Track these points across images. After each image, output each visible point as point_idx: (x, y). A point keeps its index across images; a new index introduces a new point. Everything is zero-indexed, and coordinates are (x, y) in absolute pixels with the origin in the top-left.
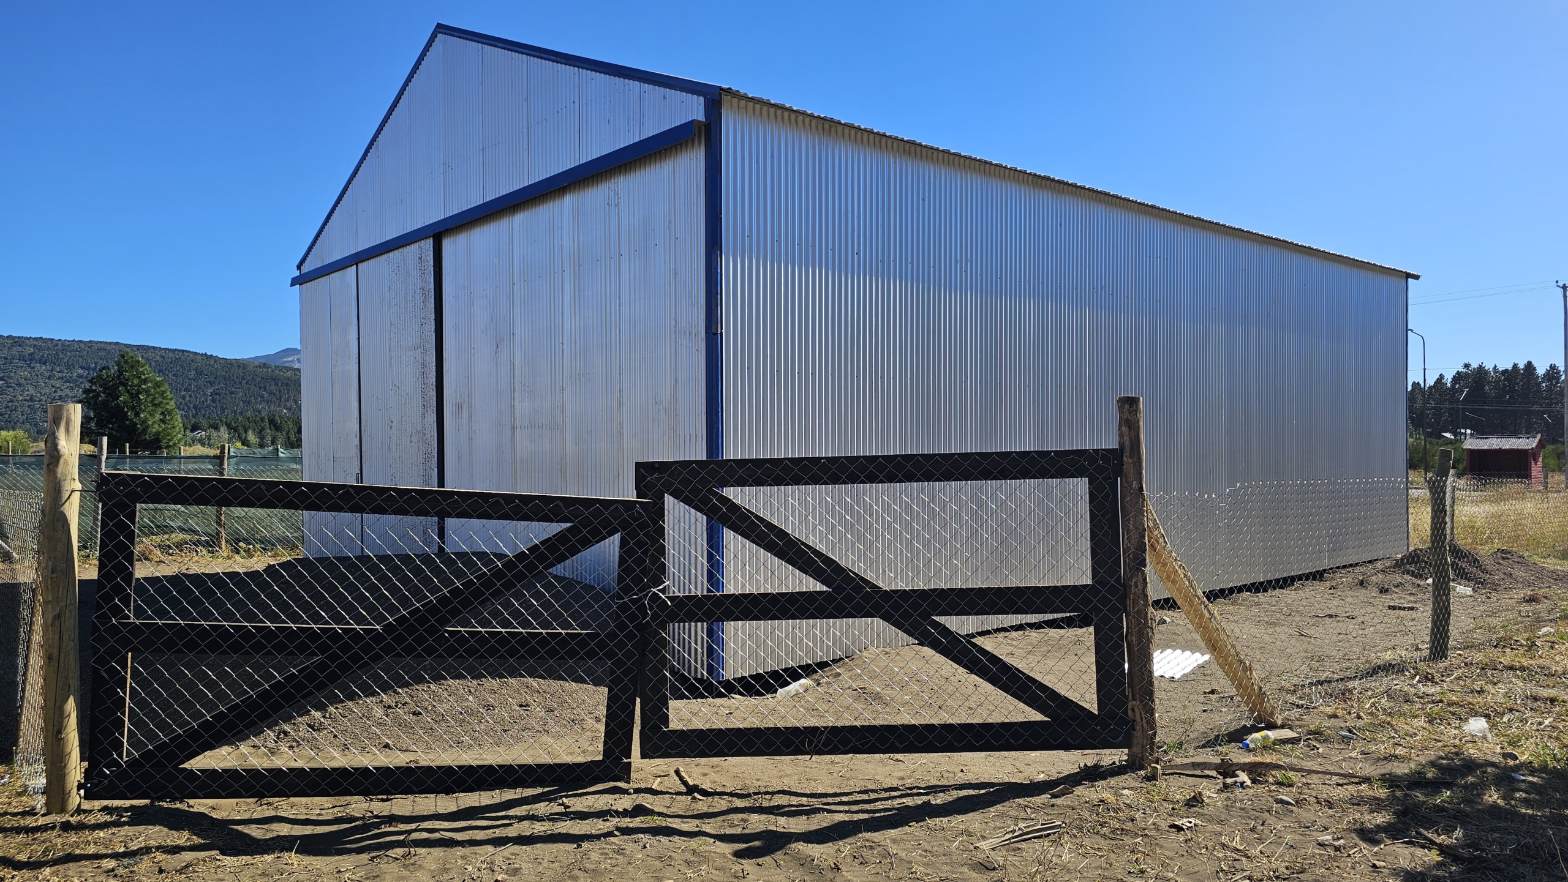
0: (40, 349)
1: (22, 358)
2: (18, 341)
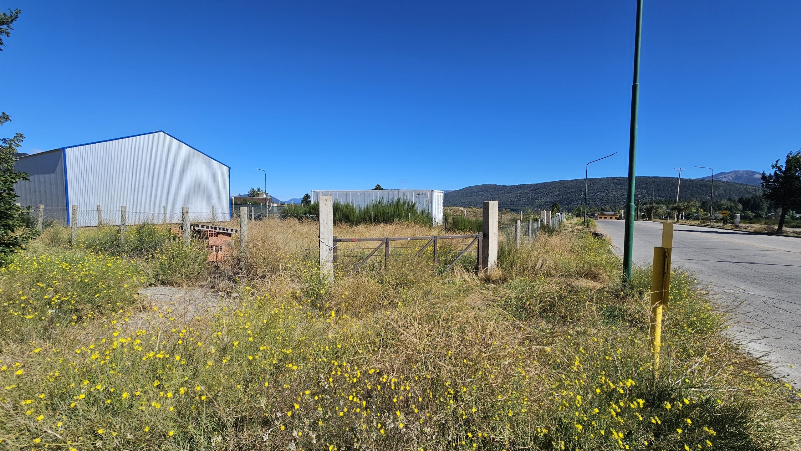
0: (619, 180)
1: (613, 184)
2: (613, 179)
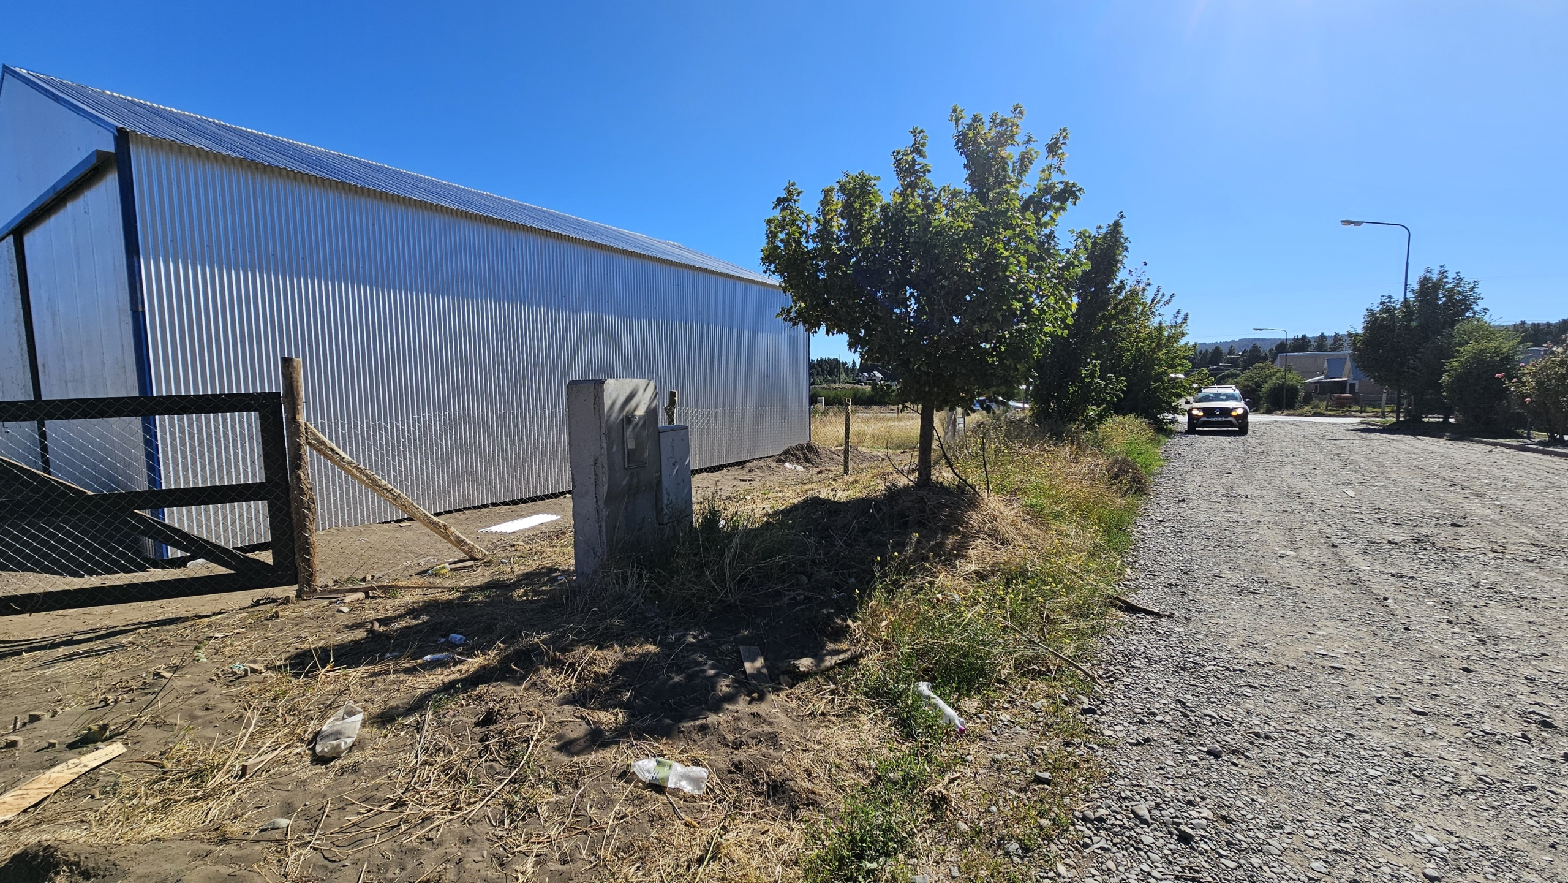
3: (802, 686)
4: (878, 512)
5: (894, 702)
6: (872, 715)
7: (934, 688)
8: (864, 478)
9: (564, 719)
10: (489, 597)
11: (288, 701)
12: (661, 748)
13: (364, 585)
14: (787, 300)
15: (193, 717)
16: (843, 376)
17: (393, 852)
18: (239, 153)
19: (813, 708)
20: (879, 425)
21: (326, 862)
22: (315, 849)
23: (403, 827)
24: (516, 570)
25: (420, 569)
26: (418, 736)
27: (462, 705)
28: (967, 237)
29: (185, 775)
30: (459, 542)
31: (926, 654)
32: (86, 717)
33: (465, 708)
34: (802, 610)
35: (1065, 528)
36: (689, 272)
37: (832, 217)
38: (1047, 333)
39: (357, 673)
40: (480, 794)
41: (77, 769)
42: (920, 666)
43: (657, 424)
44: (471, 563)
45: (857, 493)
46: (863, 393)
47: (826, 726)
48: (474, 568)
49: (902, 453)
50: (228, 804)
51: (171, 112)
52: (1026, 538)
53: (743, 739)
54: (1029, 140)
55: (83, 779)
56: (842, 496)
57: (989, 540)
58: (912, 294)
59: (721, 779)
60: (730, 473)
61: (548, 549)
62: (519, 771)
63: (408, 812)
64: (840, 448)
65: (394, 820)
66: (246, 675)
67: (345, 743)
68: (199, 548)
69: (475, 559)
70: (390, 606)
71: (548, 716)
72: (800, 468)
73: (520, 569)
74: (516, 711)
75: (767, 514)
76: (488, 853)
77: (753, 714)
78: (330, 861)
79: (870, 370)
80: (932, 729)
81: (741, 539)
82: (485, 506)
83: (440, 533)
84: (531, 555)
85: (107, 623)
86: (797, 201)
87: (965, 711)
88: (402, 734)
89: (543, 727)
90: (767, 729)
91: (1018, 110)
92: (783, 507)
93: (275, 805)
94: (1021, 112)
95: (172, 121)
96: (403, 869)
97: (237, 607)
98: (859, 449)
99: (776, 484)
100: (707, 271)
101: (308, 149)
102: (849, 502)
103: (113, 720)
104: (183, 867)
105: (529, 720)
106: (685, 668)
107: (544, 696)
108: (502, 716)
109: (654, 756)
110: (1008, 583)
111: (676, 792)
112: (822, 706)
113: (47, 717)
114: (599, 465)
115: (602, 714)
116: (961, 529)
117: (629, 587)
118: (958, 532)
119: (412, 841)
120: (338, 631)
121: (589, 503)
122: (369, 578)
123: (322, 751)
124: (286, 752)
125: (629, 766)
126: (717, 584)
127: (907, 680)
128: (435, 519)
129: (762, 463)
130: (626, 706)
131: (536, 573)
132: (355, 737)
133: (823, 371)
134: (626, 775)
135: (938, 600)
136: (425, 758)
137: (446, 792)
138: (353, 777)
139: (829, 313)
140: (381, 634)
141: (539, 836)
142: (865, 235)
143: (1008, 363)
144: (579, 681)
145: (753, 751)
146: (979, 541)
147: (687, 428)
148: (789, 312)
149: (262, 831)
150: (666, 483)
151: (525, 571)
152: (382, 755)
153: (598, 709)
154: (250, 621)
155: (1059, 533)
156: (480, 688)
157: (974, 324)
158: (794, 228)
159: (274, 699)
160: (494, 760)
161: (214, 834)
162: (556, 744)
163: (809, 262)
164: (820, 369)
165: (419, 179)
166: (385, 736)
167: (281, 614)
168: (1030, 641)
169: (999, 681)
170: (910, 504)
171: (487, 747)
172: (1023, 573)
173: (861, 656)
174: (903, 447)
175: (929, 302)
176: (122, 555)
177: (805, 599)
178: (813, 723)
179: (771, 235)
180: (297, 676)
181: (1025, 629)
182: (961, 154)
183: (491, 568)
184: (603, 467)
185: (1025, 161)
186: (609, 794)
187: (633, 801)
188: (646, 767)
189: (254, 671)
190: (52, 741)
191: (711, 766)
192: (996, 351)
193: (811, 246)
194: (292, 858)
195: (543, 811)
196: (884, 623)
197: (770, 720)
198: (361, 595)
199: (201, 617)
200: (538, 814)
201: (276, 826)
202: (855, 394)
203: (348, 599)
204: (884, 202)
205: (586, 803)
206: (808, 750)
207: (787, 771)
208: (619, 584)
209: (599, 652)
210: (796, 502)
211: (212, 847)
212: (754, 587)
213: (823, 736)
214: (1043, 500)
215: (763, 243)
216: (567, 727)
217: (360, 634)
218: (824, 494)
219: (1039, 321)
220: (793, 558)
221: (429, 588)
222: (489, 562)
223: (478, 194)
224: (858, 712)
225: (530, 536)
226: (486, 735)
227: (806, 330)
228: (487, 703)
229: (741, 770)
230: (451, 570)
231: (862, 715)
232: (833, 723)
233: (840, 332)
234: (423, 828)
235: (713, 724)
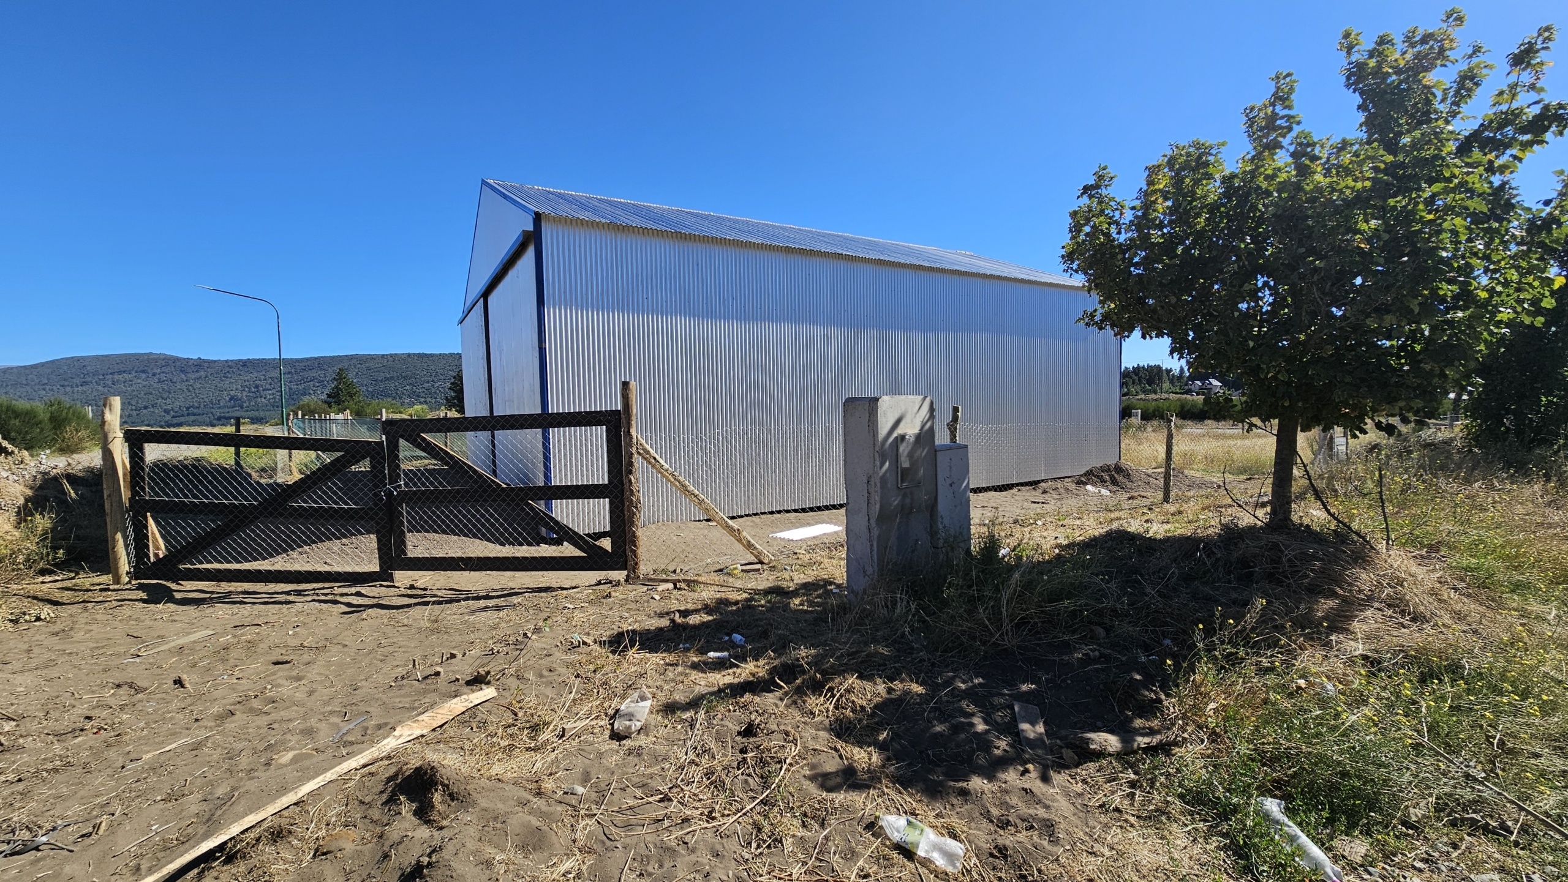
3: (1092, 766)
4: (1208, 556)
5: (1224, 816)
6: (1190, 827)
7: (1290, 812)
8: (1191, 508)
9: (817, 747)
10: (769, 602)
11: (604, 675)
12: (914, 806)
13: (674, 577)
14: (1093, 302)
15: (541, 676)
16: (1166, 385)
17: (655, 846)
18: (608, 218)
19: (1104, 799)
20: (1214, 443)
21: (605, 838)
22: (599, 823)
23: (666, 823)
24: (795, 578)
25: (719, 567)
26: (690, 733)
27: (730, 710)
28: (1361, 200)
29: (528, 725)
30: (749, 546)
31: (1278, 759)
32: (479, 661)
33: (732, 713)
34: (1097, 670)
35: (1535, 607)
36: (979, 280)
37: (1156, 199)
38: (1501, 322)
39: (656, 659)
40: (733, 809)
41: (466, 704)
42: (1266, 774)
43: (934, 442)
44: (758, 566)
45: (1180, 529)
46: (1194, 405)
47: (1121, 827)
48: (761, 571)
49: (1247, 479)
50: (549, 760)
51: (571, 195)
52: (1459, 617)
53: (1011, 819)
54: (1477, 50)
55: (470, 712)
56: (1158, 530)
57: (1390, 612)
58: (1266, 284)
59: (980, 862)
60: (1019, 493)
61: (826, 561)
62: (770, 793)
63: (671, 809)
64: (1159, 470)
65: (661, 813)
66: (579, 646)
67: (636, 725)
68: (564, 534)
69: (761, 563)
70: (689, 599)
71: (803, 740)
72: (1105, 492)
73: (800, 578)
74: (774, 727)
75: (1059, 546)
76: (734, 874)
77: (1025, 790)
78: (608, 838)
79: (1204, 378)
80: (1285, 870)
81: (1022, 576)
82: (779, 512)
83: (734, 536)
84: (810, 565)
85: (511, 585)
86: (1109, 185)
87: (1344, 857)
88: (679, 727)
89: (797, 751)
90: (1041, 812)
91: (1455, 17)
92: (1081, 538)
93: (577, 772)
94: (1460, 19)
95: (571, 202)
96: (661, 866)
97: (587, 584)
98: (1186, 472)
99: (1074, 510)
100: (999, 278)
101: (656, 208)
102: (1167, 540)
103: (494, 667)
104: (509, 810)
105: (785, 740)
106: (949, 716)
107: (803, 716)
108: (762, 730)
109: (906, 813)
110: (1423, 680)
111: (926, 863)
112: (1117, 800)
113: (459, 656)
114: (872, 483)
115: (856, 750)
116: (1340, 592)
117: (898, 611)
118: (1335, 595)
119: (671, 839)
120: (649, 616)
121: (861, 521)
122: (678, 571)
123: (618, 728)
124: (594, 723)
125: (877, 818)
126: (992, 624)
127: (1246, 791)
128: (730, 522)
129: (1059, 484)
130: (882, 747)
131: (814, 584)
132: (644, 721)
133: (1139, 380)
134: (872, 826)
135: (1299, 688)
136: (693, 757)
137: (705, 797)
138: (636, 760)
139: (1145, 314)
140: (679, 624)
141: (781, 870)
142: (1198, 215)
143: (1428, 367)
144: (836, 707)
145: (1022, 836)
146: (1369, 613)
147: (966, 447)
148: (1092, 316)
149: (565, 793)
150: (941, 506)
151: (804, 581)
152: (660, 744)
153: (853, 744)
154: (592, 597)
155: (1525, 614)
156: (748, 697)
157: (1368, 316)
158: (1102, 218)
159: (594, 671)
160: (749, 775)
161: (534, 786)
162: (808, 772)
163: (1120, 257)
164: (1136, 378)
165: (736, 221)
166: (666, 726)
167: (613, 594)
168: (1467, 776)
169: (1405, 824)
170: (1257, 551)
171: (745, 759)
172: (1455, 670)
173: (1176, 744)
174: (1249, 472)
175: (1294, 292)
176: (520, 534)
177: (1100, 658)
178: (1103, 818)
179: (1076, 229)
180: (614, 652)
181: (1457, 753)
182: (1354, 92)
183: (775, 573)
184: (876, 485)
185: (1467, 82)
186: (853, 844)
187: (878, 860)
188: (895, 825)
189: (585, 643)
190: (458, 677)
191: (969, 842)
192: (1406, 351)
193: (1122, 238)
194: (581, 826)
195: (788, 843)
196: (1212, 706)
197: (1047, 802)
198: (670, 586)
199: (563, 589)
200: (783, 845)
201: (575, 792)
202: (1182, 407)
203: (660, 588)
204: (1227, 173)
205: (830, 848)
206: (1093, 854)
207: (1065, 875)
208: (887, 607)
209: (859, 681)
210: (1097, 534)
211: (530, 797)
212: (1037, 633)
213: (1116, 840)
214: (1489, 562)
215: (1066, 239)
216: (820, 757)
217: (665, 622)
218: (1134, 526)
219: (1486, 308)
220: (1086, 605)
221: (722, 586)
222: (774, 567)
223: (782, 228)
224: (1169, 818)
225: (812, 546)
226: (746, 747)
227: (1115, 335)
228: (750, 713)
229: (1005, 857)
230: (742, 571)
231: (1175, 825)
232: (1132, 826)
233: (1160, 335)
234: (682, 829)
235: (975, 790)
